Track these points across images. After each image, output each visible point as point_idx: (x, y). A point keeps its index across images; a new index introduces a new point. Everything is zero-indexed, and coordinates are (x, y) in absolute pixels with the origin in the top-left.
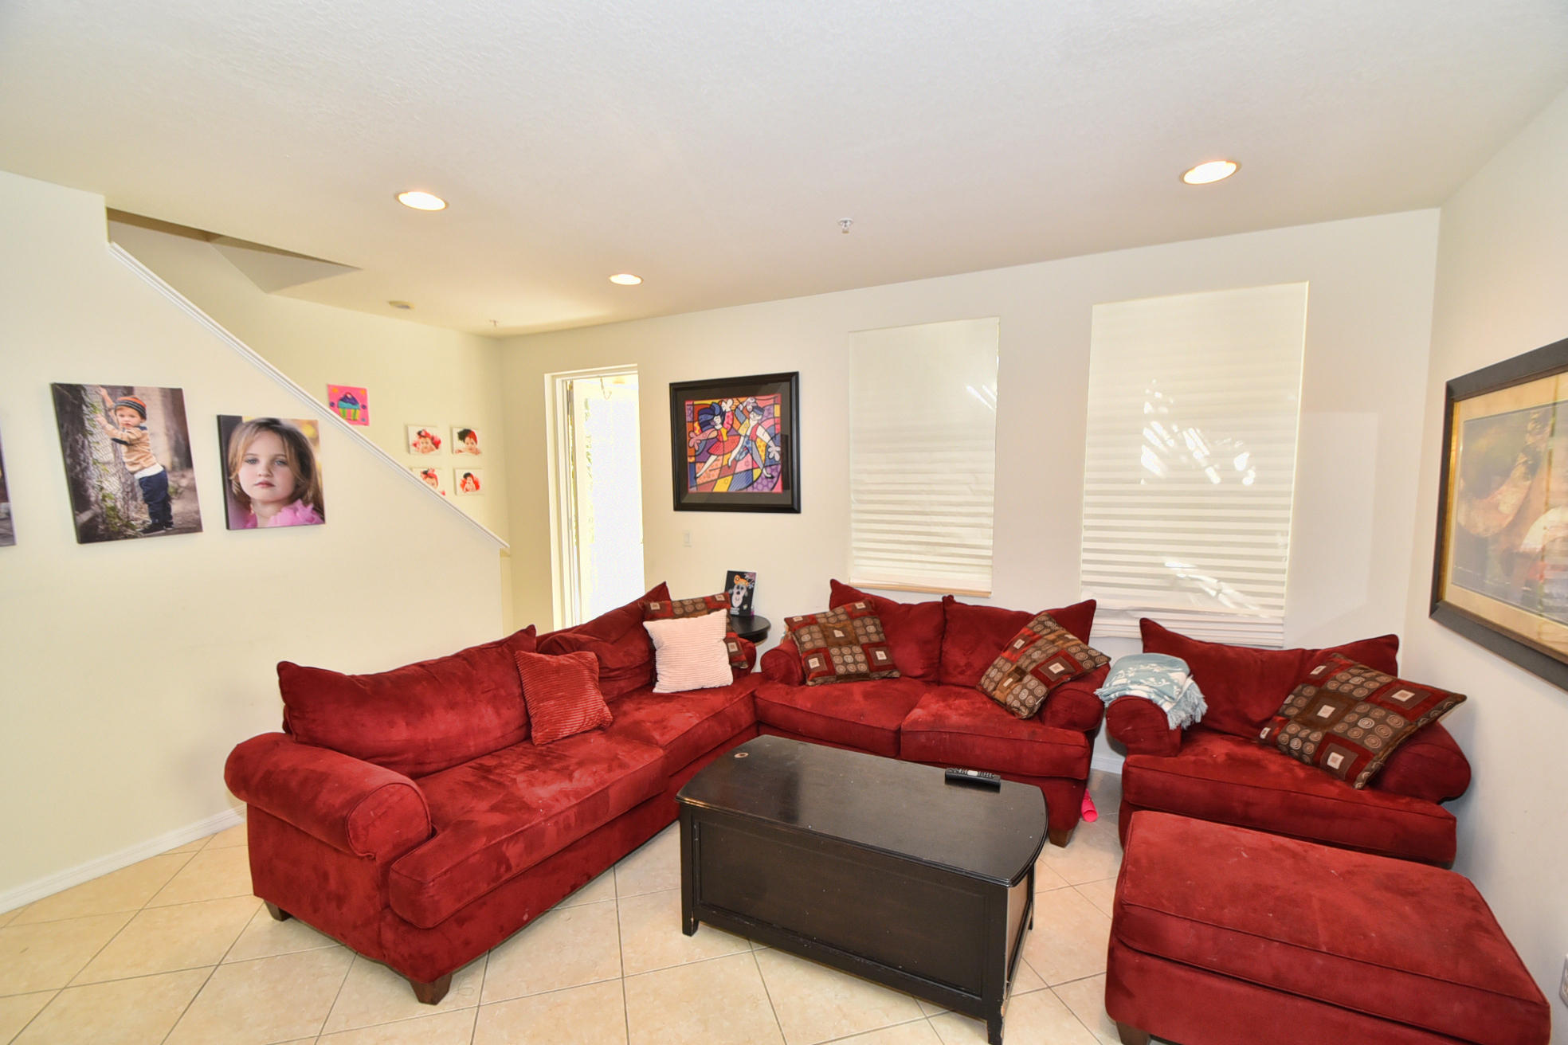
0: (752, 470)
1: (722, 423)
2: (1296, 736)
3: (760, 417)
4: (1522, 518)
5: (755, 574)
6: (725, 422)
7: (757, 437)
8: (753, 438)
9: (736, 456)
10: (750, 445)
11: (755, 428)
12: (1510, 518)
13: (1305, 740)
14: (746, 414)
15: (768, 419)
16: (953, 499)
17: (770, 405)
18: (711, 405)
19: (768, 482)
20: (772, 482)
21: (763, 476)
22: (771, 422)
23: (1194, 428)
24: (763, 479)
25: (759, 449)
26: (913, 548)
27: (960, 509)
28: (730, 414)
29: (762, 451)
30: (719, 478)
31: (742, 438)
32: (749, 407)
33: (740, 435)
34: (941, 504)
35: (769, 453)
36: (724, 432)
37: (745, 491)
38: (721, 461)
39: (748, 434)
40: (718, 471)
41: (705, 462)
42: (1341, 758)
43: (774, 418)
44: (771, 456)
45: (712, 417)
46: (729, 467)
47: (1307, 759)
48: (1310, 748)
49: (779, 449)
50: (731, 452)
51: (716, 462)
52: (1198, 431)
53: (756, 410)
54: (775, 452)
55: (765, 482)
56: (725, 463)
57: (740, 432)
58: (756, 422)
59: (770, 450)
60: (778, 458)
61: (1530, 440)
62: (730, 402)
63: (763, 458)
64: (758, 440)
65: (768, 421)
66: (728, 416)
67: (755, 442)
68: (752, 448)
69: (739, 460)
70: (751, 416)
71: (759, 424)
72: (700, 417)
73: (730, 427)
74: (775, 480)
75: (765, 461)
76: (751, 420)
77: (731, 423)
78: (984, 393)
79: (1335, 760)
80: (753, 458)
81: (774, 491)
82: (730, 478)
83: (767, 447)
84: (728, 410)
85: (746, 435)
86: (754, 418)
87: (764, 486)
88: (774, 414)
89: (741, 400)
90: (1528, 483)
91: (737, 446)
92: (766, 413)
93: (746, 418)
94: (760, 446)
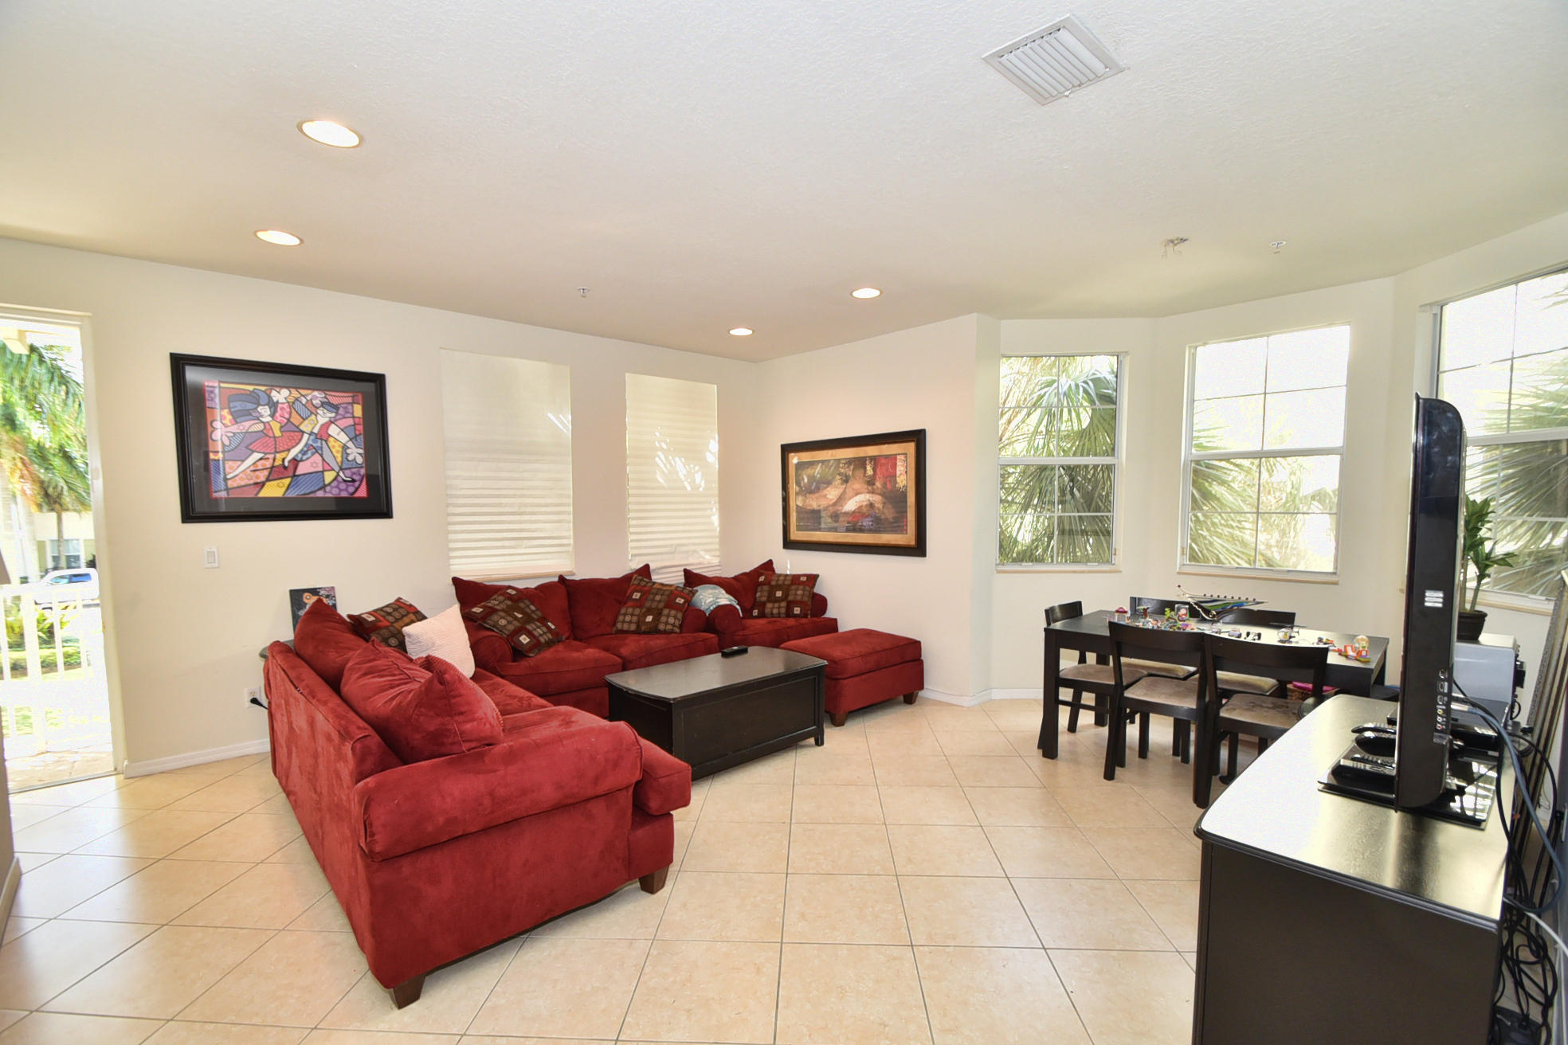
0: (322, 472)
1: (273, 416)
2: (773, 608)
3: (333, 415)
4: (841, 499)
5: (333, 588)
6: (277, 415)
7: (330, 435)
8: (323, 436)
9: (297, 455)
10: (319, 444)
11: (326, 426)
12: (834, 501)
13: (779, 608)
14: (312, 410)
15: (345, 418)
16: (537, 501)
17: (348, 403)
18: (253, 391)
19: (348, 486)
20: (353, 486)
21: (339, 479)
22: (350, 422)
23: (679, 457)
24: (339, 482)
25: (334, 450)
26: (506, 543)
27: (543, 509)
28: (285, 406)
29: (338, 452)
30: (268, 480)
31: (306, 436)
32: (316, 402)
33: (303, 432)
34: (532, 505)
35: (348, 454)
36: (276, 427)
37: (312, 495)
38: (271, 461)
39: (316, 431)
40: (266, 473)
41: (243, 461)
42: (799, 609)
43: (353, 417)
44: (350, 458)
45: (255, 406)
46: (285, 468)
47: (783, 615)
48: (783, 610)
49: (362, 451)
50: (289, 450)
51: (262, 461)
52: (683, 460)
53: (326, 406)
54: (356, 454)
55: (343, 486)
56: (278, 463)
57: (302, 427)
58: (327, 420)
59: (348, 451)
60: (360, 460)
61: (842, 471)
62: (285, 392)
63: (339, 459)
64: (331, 439)
65: (344, 420)
66: (282, 409)
67: (326, 441)
68: (322, 448)
69: (301, 460)
70: (320, 412)
71: (331, 422)
72: (231, 405)
73: (285, 421)
74: (357, 484)
75: (342, 462)
76: (319, 416)
77: (287, 416)
78: (562, 421)
79: (797, 610)
80: (323, 460)
81: (356, 495)
82: (287, 481)
83: (345, 447)
84: (282, 400)
85: (311, 433)
86: (323, 417)
87: (341, 490)
88: (353, 413)
89: (303, 392)
90: (844, 486)
91: (297, 444)
92: (341, 411)
93: (312, 413)
94: (334, 447)
